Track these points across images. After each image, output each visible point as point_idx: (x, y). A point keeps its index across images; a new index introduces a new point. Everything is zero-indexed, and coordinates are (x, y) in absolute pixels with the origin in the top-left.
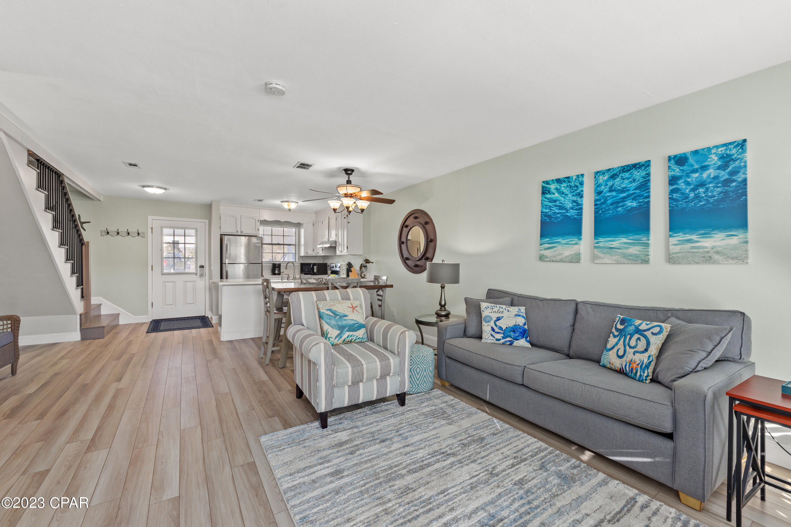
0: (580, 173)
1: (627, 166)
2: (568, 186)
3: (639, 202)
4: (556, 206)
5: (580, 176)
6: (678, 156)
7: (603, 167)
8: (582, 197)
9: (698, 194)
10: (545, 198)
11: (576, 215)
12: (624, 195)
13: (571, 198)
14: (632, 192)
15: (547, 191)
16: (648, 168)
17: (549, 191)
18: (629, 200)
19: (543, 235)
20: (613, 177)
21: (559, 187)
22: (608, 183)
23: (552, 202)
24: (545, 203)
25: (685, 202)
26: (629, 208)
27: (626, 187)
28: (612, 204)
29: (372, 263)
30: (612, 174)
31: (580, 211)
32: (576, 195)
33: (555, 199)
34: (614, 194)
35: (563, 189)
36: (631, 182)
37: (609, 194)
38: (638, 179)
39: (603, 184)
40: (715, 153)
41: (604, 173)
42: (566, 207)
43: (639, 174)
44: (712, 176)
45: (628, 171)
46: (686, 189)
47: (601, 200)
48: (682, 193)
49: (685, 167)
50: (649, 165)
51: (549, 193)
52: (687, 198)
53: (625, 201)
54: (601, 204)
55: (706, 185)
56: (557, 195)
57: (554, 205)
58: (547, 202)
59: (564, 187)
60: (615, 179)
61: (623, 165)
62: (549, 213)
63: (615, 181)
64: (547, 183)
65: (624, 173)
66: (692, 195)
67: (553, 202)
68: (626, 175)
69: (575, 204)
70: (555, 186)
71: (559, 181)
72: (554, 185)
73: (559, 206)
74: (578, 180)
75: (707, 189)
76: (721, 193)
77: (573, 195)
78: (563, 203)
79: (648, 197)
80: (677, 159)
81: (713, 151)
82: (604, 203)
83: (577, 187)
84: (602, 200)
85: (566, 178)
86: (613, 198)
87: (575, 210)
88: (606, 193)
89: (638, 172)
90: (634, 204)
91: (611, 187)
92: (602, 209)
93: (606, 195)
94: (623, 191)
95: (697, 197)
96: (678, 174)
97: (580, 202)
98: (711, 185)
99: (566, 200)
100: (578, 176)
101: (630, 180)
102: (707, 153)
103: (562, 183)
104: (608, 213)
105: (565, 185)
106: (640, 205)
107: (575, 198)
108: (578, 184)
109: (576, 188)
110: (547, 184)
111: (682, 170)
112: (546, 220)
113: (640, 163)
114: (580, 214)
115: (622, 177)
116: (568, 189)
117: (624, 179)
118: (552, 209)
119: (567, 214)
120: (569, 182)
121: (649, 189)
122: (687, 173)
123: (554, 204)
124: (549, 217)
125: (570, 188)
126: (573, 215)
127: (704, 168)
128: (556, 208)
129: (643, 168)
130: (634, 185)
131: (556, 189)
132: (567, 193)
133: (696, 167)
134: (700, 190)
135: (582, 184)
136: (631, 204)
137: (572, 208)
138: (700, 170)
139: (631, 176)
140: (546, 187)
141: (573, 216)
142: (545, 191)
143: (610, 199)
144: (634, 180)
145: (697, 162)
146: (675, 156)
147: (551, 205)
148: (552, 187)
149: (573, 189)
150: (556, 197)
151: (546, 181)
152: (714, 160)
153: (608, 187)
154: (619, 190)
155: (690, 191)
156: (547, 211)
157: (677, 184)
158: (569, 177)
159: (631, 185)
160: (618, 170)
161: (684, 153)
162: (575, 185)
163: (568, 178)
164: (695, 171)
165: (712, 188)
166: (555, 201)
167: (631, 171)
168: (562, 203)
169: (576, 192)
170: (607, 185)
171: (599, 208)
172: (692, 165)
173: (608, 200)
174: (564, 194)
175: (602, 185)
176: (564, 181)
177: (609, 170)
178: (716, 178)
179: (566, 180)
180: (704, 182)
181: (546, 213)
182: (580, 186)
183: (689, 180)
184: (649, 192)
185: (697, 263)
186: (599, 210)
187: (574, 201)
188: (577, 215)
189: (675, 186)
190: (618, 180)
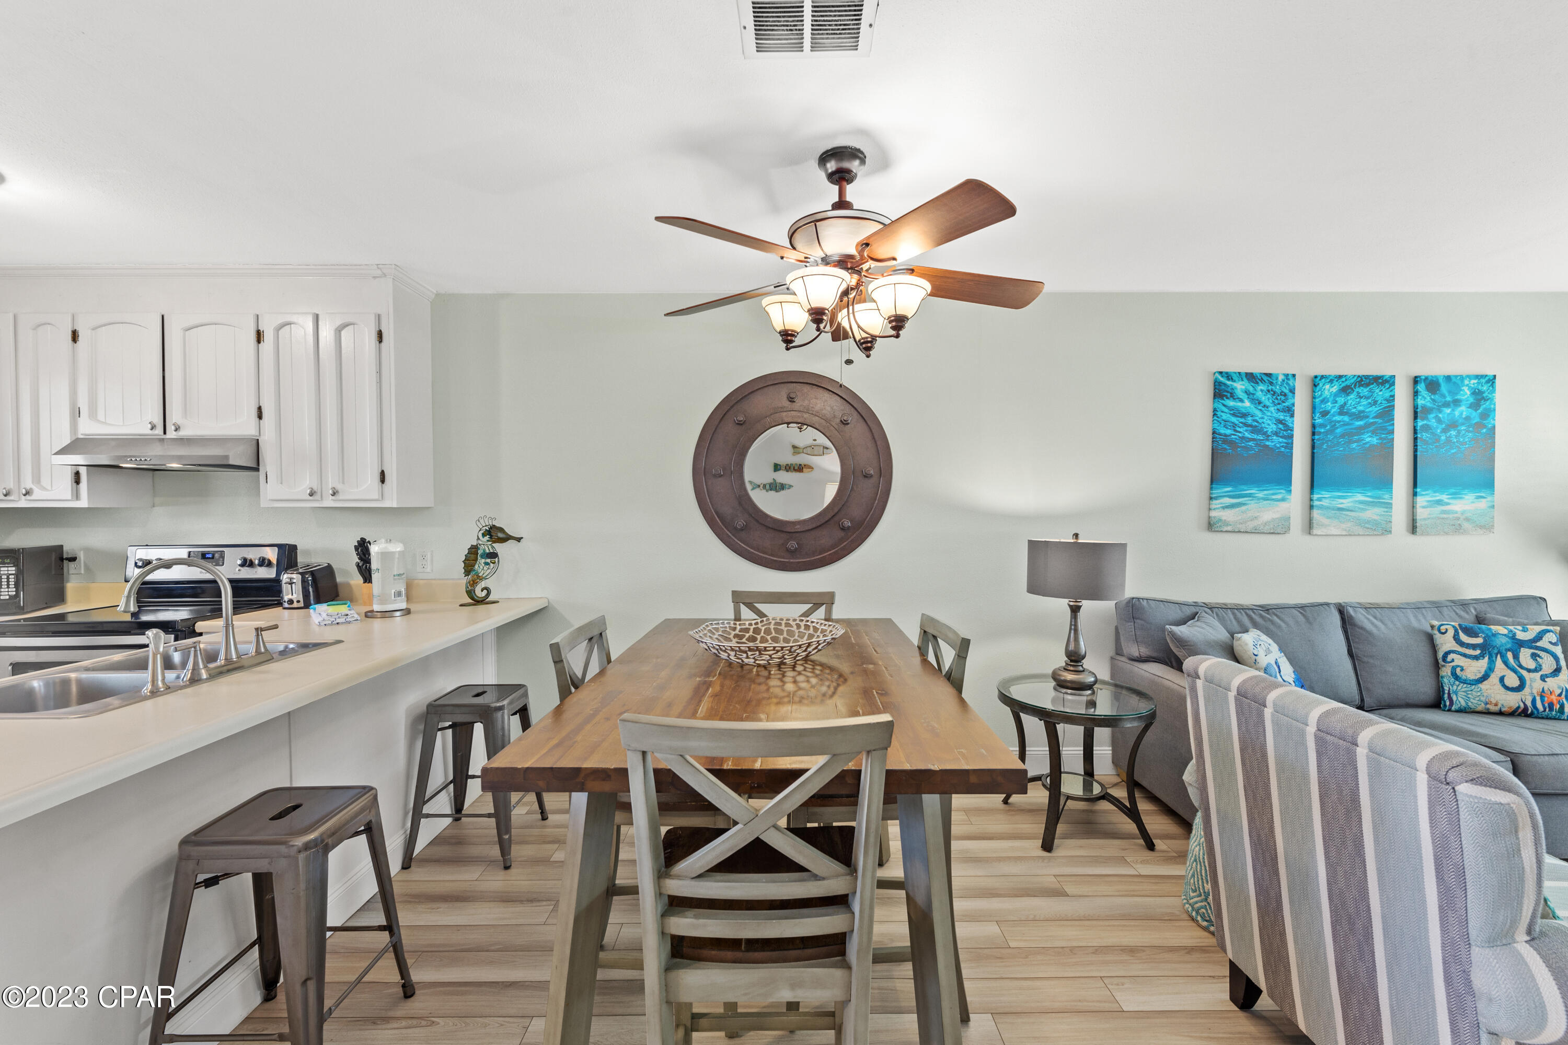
0: (1291, 372)
1: (1367, 377)
2: (1268, 391)
3: (1381, 439)
4: (1245, 425)
5: (1290, 377)
6: (1430, 378)
7: (1332, 370)
8: (1292, 416)
9: (1450, 437)
10: (1224, 405)
11: (1282, 446)
12: (1361, 423)
13: (1275, 415)
14: (1372, 421)
15: (1228, 392)
16: (1392, 387)
17: (1231, 393)
18: (1367, 432)
19: (1215, 479)
20: (1346, 390)
21: (1251, 389)
22: (1337, 399)
23: (1238, 417)
24: (1225, 416)
25: (1436, 447)
26: (1367, 445)
27: (1363, 412)
28: (1343, 436)
29: (519, 540)
30: (1343, 385)
31: (1290, 441)
32: (1283, 411)
33: (1244, 411)
34: (1346, 418)
35: (1259, 395)
36: (1371, 405)
37: (1338, 418)
38: (1379, 402)
39: (1331, 400)
40: (1467, 385)
41: (1331, 381)
42: (1265, 430)
43: (1381, 393)
44: (1464, 416)
45: (1368, 385)
46: (1437, 428)
47: (1326, 426)
48: (1434, 434)
49: (1436, 397)
50: (1393, 384)
51: (1231, 396)
52: (1438, 440)
53: (1363, 434)
54: (1327, 433)
55: (1457, 426)
56: (1247, 404)
57: (1242, 423)
58: (1228, 415)
59: (1262, 391)
60: (1348, 395)
61: (1361, 374)
62: (1233, 437)
63: (1349, 398)
64: (1229, 376)
65: (1362, 388)
66: (1443, 438)
67: (1241, 417)
68: (1364, 391)
69: (1281, 426)
70: (1243, 385)
71: (1251, 377)
72: (1241, 382)
73: (1250, 426)
74: (1288, 384)
75: (1459, 432)
76: (1472, 439)
77: (1278, 409)
78: (1260, 421)
79: (1392, 432)
80: (1428, 381)
81: (1466, 382)
82: (1332, 431)
83: (1285, 395)
84: (1328, 427)
85: (1266, 374)
86: (1344, 425)
87: (1282, 437)
88: (1334, 416)
89: (1381, 391)
90: (1374, 440)
91: (1342, 407)
92: (1327, 442)
93: (1334, 419)
94: (1360, 416)
95: (1448, 441)
96: (1429, 405)
97: (1290, 425)
98: (1463, 428)
99: (1266, 417)
100: (1287, 376)
101: (1370, 401)
102: (1459, 382)
103: (1257, 383)
104: (1337, 450)
105: (1263, 388)
106: (1382, 443)
107: (1281, 416)
108: (1286, 391)
109: (1283, 398)
110: (1228, 379)
111: (1433, 400)
112: (1225, 449)
113: (1383, 376)
114: (1290, 446)
115: (1358, 393)
116: (1269, 396)
117: (1361, 397)
118: (1238, 429)
119: (1267, 443)
120: (1271, 383)
121: (1393, 420)
122: (1438, 406)
123: (1242, 420)
124: (1232, 443)
125: (1273, 395)
126: (1278, 445)
127: (1457, 403)
128: (1245, 428)
129: (1387, 385)
130: (1374, 409)
131: (1246, 392)
132: (1268, 403)
133: (1449, 399)
134: (1452, 432)
135: (1292, 391)
136: (1369, 439)
137: (1276, 434)
138: (1452, 405)
139: (1370, 394)
140: (1225, 384)
141: (1278, 448)
142: (1220, 392)
143: (1341, 426)
144: (1375, 402)
145: (1450, 392)
146: (1426, 378)
147: (1237, 422)
148: (1240, 387)
149: (1279, 398)
150: (1246, 408)
151: (1227, 373)
152: (1466, 394)
153: (1337, 405)
154: (1354, 414)
155: (1441, 432)
156: (1228, 432)
157: (1427, 419)
158: (1271, 374)
159: (1370, 409)
160: (1352, 381)
161: (1436, 377)
162: (1282, 392)
163: (1269, 375)
164: (1447, 405)
165: (1464, 432)
166: (1244, 415)
167: (1372, 386)
168: (1257, 422)
169: (1284, 404)
170: (1336, 402)
171: (1323, 439)
172: (1444, 396)
173: (1337, 428)
174: (1262, 405)
175: (1328, 401)
176: (1262, 380)
177: (1340, 377)
178: (1468, 418)
179: (1265, 378)
180: (1457, 421)
181: (1226, 435)
182: (1290, 395)
183: (1440, 415)
184: (1393, 424)
185: (1447, 534)
186: (1323, 444)
187: (1280, 422)
188: (1286, 447)
189: (1425, 422)
190: (1352, 396)
